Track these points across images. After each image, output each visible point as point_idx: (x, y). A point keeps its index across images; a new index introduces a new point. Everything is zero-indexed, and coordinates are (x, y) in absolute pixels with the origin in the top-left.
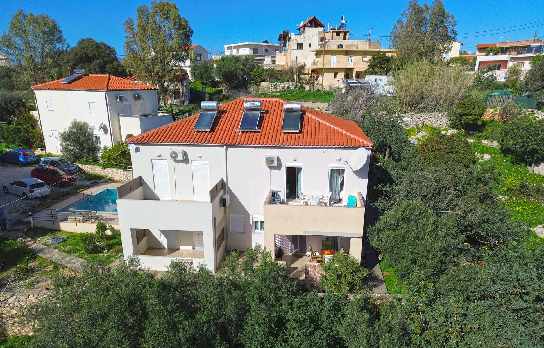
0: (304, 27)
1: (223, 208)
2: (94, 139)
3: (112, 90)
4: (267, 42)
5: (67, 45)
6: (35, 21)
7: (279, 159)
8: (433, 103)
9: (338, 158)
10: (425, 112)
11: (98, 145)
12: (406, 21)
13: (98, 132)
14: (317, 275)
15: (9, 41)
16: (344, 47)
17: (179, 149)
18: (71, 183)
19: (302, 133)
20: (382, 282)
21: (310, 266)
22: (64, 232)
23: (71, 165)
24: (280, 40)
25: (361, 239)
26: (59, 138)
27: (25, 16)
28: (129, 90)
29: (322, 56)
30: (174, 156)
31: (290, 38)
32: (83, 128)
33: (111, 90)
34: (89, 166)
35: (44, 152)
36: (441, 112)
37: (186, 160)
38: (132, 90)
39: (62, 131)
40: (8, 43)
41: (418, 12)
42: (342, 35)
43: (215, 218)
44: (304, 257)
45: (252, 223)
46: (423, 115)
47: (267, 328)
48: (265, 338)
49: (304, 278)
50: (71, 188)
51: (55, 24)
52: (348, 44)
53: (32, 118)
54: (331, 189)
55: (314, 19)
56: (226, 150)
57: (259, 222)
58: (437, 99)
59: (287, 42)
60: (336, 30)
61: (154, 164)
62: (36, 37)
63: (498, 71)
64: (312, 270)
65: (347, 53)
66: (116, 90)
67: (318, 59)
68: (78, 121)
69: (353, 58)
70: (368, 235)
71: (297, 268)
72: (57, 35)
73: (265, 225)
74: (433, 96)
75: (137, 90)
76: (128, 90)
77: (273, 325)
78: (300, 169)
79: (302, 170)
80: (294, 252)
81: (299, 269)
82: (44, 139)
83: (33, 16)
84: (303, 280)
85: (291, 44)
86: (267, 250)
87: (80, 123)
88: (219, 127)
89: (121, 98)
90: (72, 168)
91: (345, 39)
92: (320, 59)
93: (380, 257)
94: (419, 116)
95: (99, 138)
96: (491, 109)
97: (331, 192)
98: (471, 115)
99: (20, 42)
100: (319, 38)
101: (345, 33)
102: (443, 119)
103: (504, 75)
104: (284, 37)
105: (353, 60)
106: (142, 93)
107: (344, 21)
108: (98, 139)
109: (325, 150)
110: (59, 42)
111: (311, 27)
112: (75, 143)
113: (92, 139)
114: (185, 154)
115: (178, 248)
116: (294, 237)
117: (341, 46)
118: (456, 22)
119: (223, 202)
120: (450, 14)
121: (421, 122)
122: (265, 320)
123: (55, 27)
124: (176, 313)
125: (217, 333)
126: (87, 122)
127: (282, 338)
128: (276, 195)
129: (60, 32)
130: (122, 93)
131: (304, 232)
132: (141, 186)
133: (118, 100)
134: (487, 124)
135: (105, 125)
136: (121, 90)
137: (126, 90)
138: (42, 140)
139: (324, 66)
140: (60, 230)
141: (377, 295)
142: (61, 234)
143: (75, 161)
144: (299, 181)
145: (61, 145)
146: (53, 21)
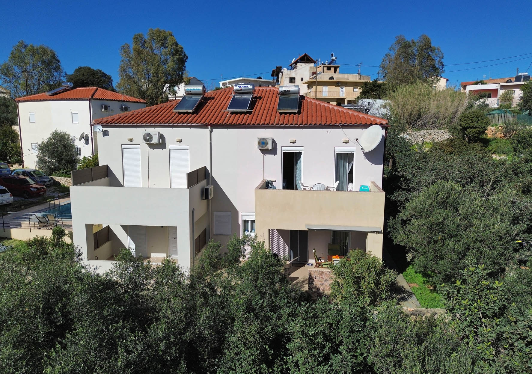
0: (296, 63)
1: (205, 201)
2: (74, 150)
3: (98, 99)
4: (260, 78)
5: (64, 74)
6: (34, 51)
7: (273, 141)
8: (432, 121)
9: (345, 139)
10: (424, 129)
11: (78, 156)
12: (394, 54)
13: (79, 143)
14: (324, 286)
15: (7, 69)
16: (335, 79)
17: (154, 131)
18: (40, 193)
19: (301, 114)
20: (410, 294)
21: (316, 272)
22: (15, 240)
23: (45, 177)
24: (272, 75)
25: (381, 235)
26: (37, 149)
27: (26, 46)
28: (116, 100)
29: (314, 87)
30: (148, 139)
31: (283, 73)
32: (64, 139)
33: (96, 99)
34: (65, 179)
35: (22, 167)
36: (440, 129)
37: (162, 144)
38: (120, 101)
39: (40, 142)
40: (7, 72)
41: (406, 46)
42: (333, 69)
43: (193, 210)
44: (306, 265)
45: (240, 222)
46: (422, 132)
47: (257, 350)
48: (254, 367)
49: (307, 289)
50: (39, 198)
51: (54, 54)
52: (338, 77)
53: (13, 132)
54: (337, 178)
55: (306, 55)
56: (211, 131)
57: (250, 222)
58: (436, 116)
59: (280, 76)
60: (327, 65)
61: (124, 151)
62: (35, 66)
63: (489, 99)
64: (317, 278)
65: (339, 84)
66: (101, 99)
67: (310, 90)
68: (59, 131)
69: (344, 89)
70: (389, 230)
71: (298, 278)
72: (55, 65)
73: (256, 225)
74: (431, 114)
75: (125, 101)
76: (114, 100)
77: (267, 347)
78: (299, 154)
79: (302, 156)
80: (292, 260)
81: (301, 279)
82: (22, 154)
83: (33, 47)
84: (306, 291)
85: (284, 78)
86: (259, 240)
87: (60, 133)
88: (204, 111)
89: (106, 108)
90: (45, 180)
91: (335, 72)
92: (313, 90)
93: (409, 257)
94: (418, 134)
95: (80, 148)
96: (492, 126)
97: (338, 182)
98: (475, 128)
99: (18, 71)
100: (310, 72)
101: (336, 69)
102: (443, 137)
103: (496, 102)
104: (277, 73)
105: (344, 91)
106: (129, 105)
107: (334, 58)
108: (78, 150)
109: (329, 130)
110: (57, 71)
111: (303, 63)
112: (52, 154)
113: (72, 150)
114: (162, 137)
115: (149, 256)
116: (294, 233)
117: (332, 78)
118: (443, 54)
119: (205, 193)
120: (436, 47)
121: (421, 139)
122: (254, 336)
123: (53, 56)
124: (117, 322)
125: (181, 357)
126: (68, 133)
127: (281, 367)
128: (270, 185)
129: (59, 61)
130: (107, 103)
131: (306, 225)
132: (108, 176)
133: (103, 110)
134: (490, 141)
135: (87, 136)
136: (107, 100)
137: (113, 100)
138: (20, 154)
139: (316, 96)
140: (11, 239)
141: (409, 309)
142: (10, 243)
143: (51, 174)
144: (297, 170)
145: (38, 156)
146: (52, 51)
